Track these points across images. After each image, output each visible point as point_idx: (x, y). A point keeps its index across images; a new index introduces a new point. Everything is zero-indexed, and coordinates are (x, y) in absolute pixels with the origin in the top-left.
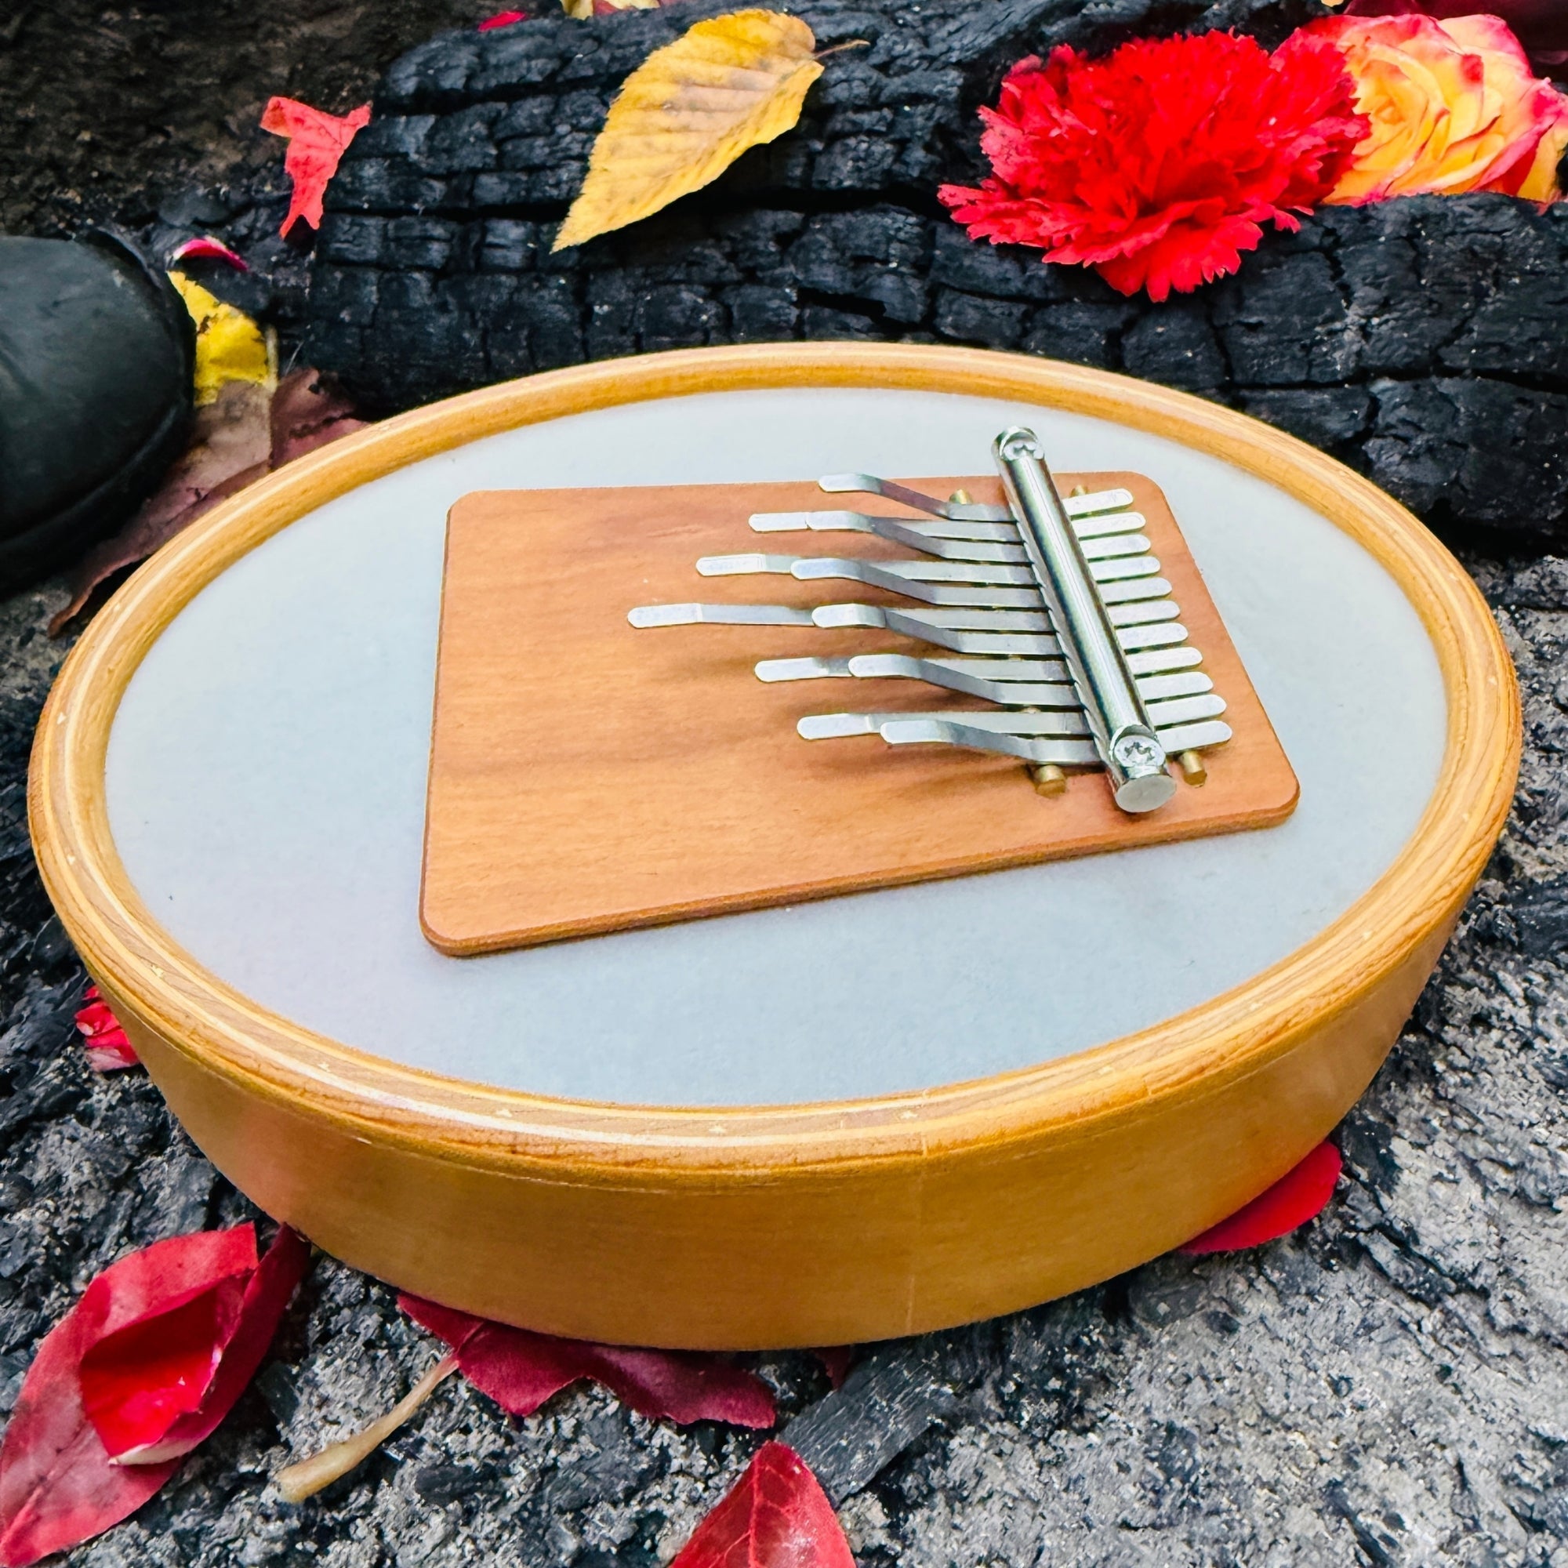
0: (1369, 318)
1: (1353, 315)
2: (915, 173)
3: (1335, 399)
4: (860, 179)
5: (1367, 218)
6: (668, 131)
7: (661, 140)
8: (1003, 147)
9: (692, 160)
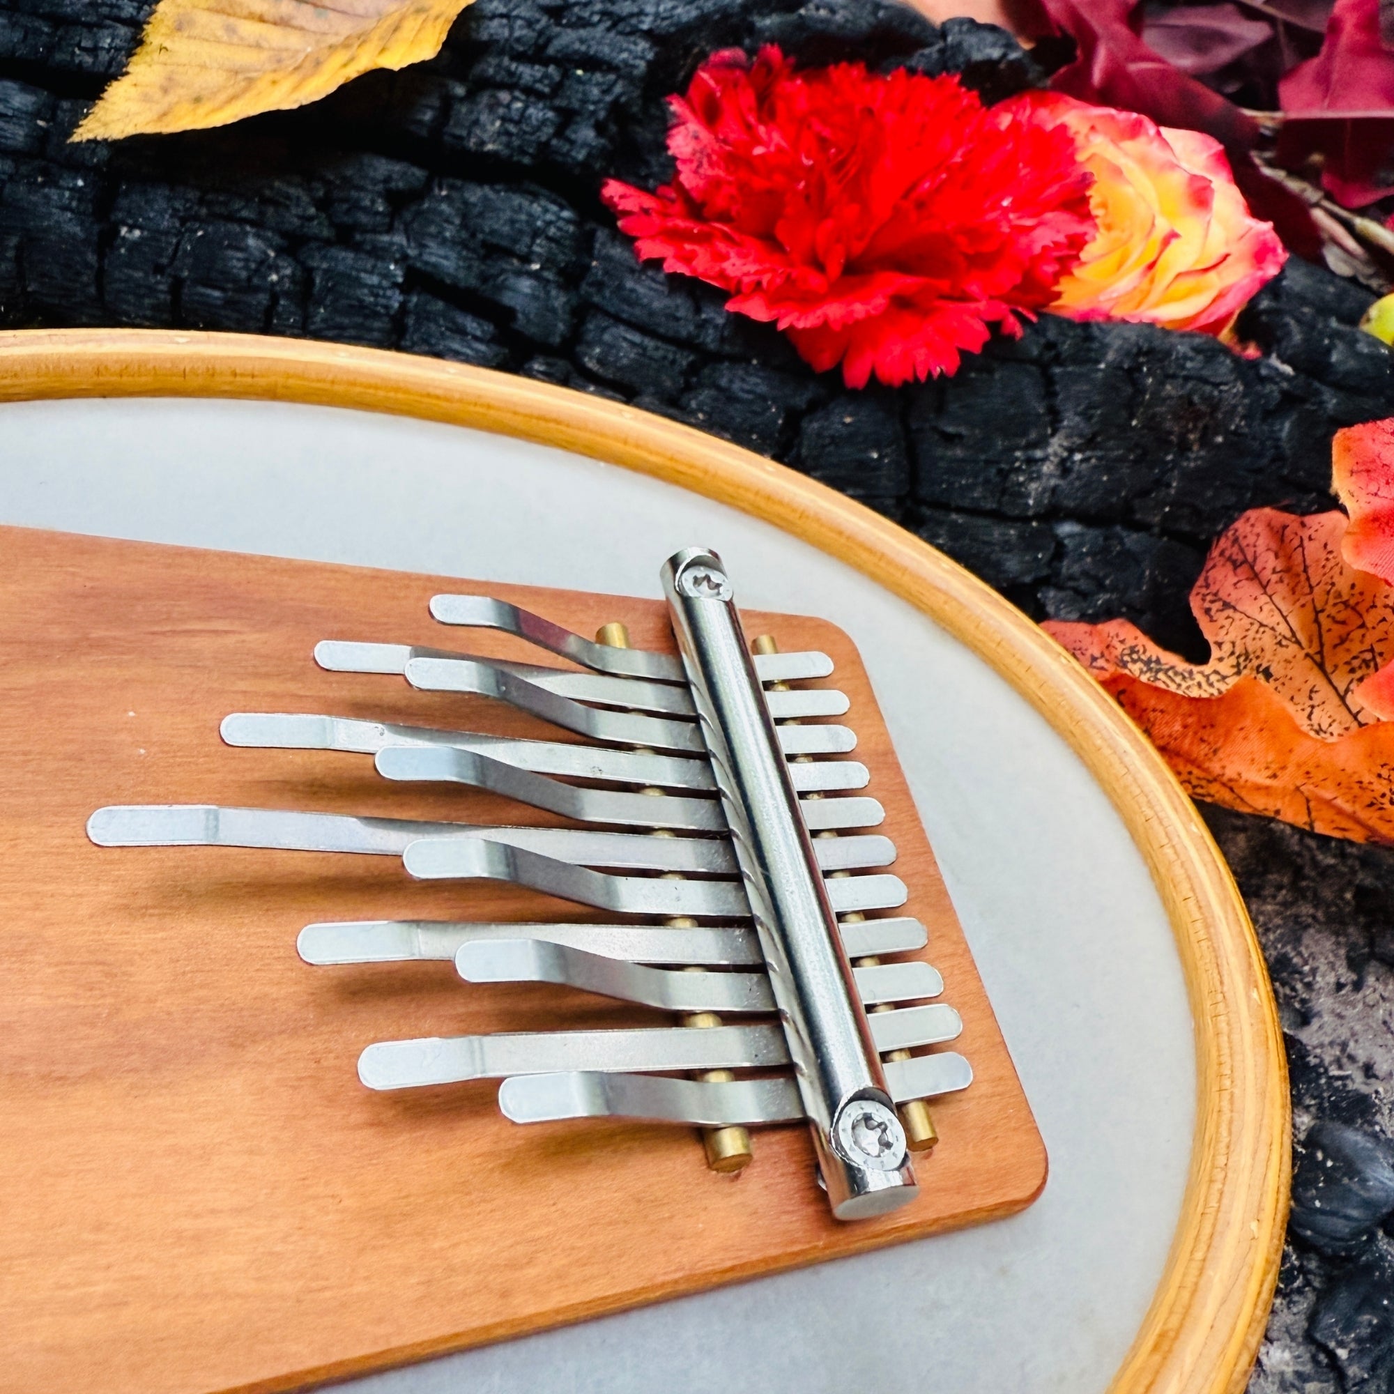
0: (1071, 451)
1: (1056, 445)
2: (581, 155)
3: (1021, 536)
4: (508, 145)
5: (1089, 338)
6: (262, 19)
7: (249, 29)
8: (694, 154)
9: (291, 65)
